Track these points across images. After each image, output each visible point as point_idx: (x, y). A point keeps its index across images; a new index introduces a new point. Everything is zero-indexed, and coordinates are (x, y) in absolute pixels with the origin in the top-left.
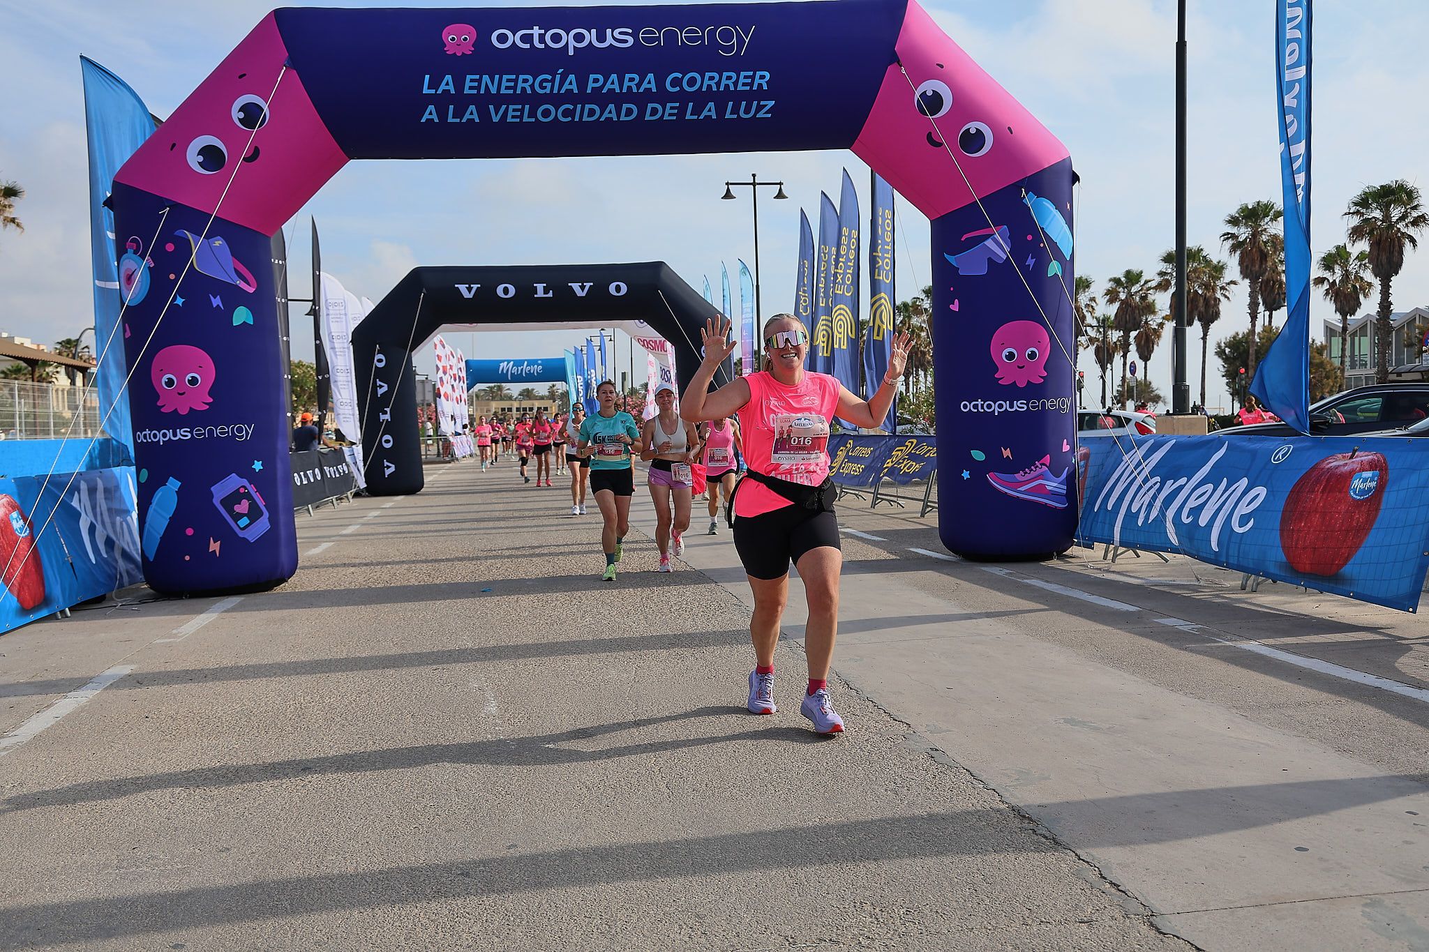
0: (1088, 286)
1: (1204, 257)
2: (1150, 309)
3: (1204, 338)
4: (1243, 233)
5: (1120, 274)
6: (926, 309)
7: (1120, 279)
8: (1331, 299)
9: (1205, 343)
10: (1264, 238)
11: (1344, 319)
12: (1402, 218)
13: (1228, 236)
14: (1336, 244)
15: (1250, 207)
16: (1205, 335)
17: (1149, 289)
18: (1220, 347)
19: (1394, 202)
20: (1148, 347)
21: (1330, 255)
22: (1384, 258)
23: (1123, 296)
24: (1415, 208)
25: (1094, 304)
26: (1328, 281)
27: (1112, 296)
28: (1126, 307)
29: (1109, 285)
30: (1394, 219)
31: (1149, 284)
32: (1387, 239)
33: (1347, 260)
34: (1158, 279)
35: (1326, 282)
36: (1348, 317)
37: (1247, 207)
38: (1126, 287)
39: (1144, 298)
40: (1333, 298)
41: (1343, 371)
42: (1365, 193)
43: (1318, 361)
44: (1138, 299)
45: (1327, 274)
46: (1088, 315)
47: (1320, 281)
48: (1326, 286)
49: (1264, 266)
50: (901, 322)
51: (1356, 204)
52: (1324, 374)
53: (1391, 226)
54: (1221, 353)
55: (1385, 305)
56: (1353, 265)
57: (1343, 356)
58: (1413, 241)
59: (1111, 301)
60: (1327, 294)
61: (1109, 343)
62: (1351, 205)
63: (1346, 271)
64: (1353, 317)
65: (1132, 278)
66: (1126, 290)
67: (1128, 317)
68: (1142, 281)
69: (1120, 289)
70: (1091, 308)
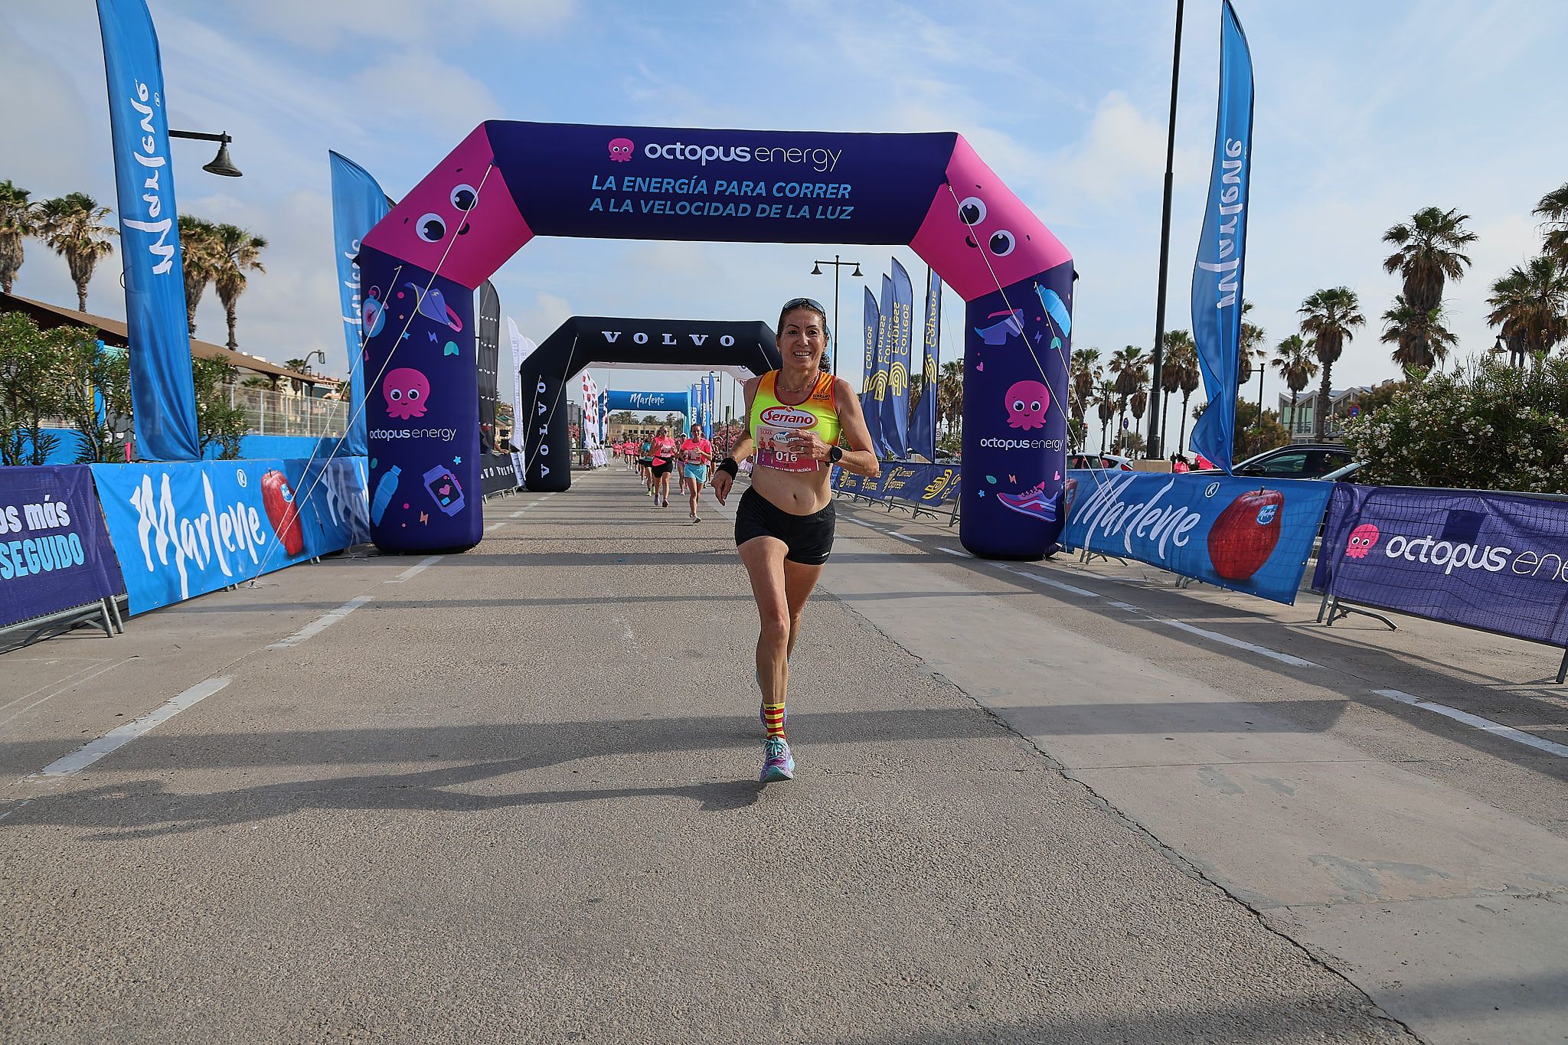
0: (1097, 357)
1: (1188, 339)
2: (1145, 378)
3: (1185, 403)
5: (1123, 349)
7: (1122, 353)
9: (1185, 407)
11: (1294, 394)
12: (1343, 317)
14: (1291, 335)
16: (1186, 400)
17: (1144, 362)
18: (1196, 410)
19: (1338, 303)
20: (1141, 408)
21: (1286, 342)
22: (1327, 349)
23: (1123, 366)
24: (1354, 308)
25: (1101, 372)
26: (1284, 361)
27: (1115, 366)
28: (1125, 374)
29: (1114, 357)
30: (1337, 317)
31: (1145, 359)
32: (1330, 332)
33: (1299, 347)
34: (1151, 354)
35: (1282, 362)
36: (1298, 392)
38: (1127, 360)
39: (1140, 369)
40: (1286, 376)
41: (1291, 434)
43: (1272, 425)
44: (1135, 369)
45: (1283, 357)
46: (1095, 380)
47: (1277, 362)
48: (1282, 367)
50: (947, 378)
51: (1308, 303)
52: (1276, 434)
53: (1334, 322)
54: (1197, 415)
55: (1326, 385)
56: (1304, 351)
57: (1291, 422)
58: (1351, 337)
59: (1114, 370)
60: (1283, 373)
61: (1111, 402)
62: (1305, 304)
63: (1299, 355)
64: (1301, 392)
65: (1132, 352)
66: (1126, 362)
67: (1126, 383)
68: (1139, 356)
69: (1122, 361)
70: (1098, 375)
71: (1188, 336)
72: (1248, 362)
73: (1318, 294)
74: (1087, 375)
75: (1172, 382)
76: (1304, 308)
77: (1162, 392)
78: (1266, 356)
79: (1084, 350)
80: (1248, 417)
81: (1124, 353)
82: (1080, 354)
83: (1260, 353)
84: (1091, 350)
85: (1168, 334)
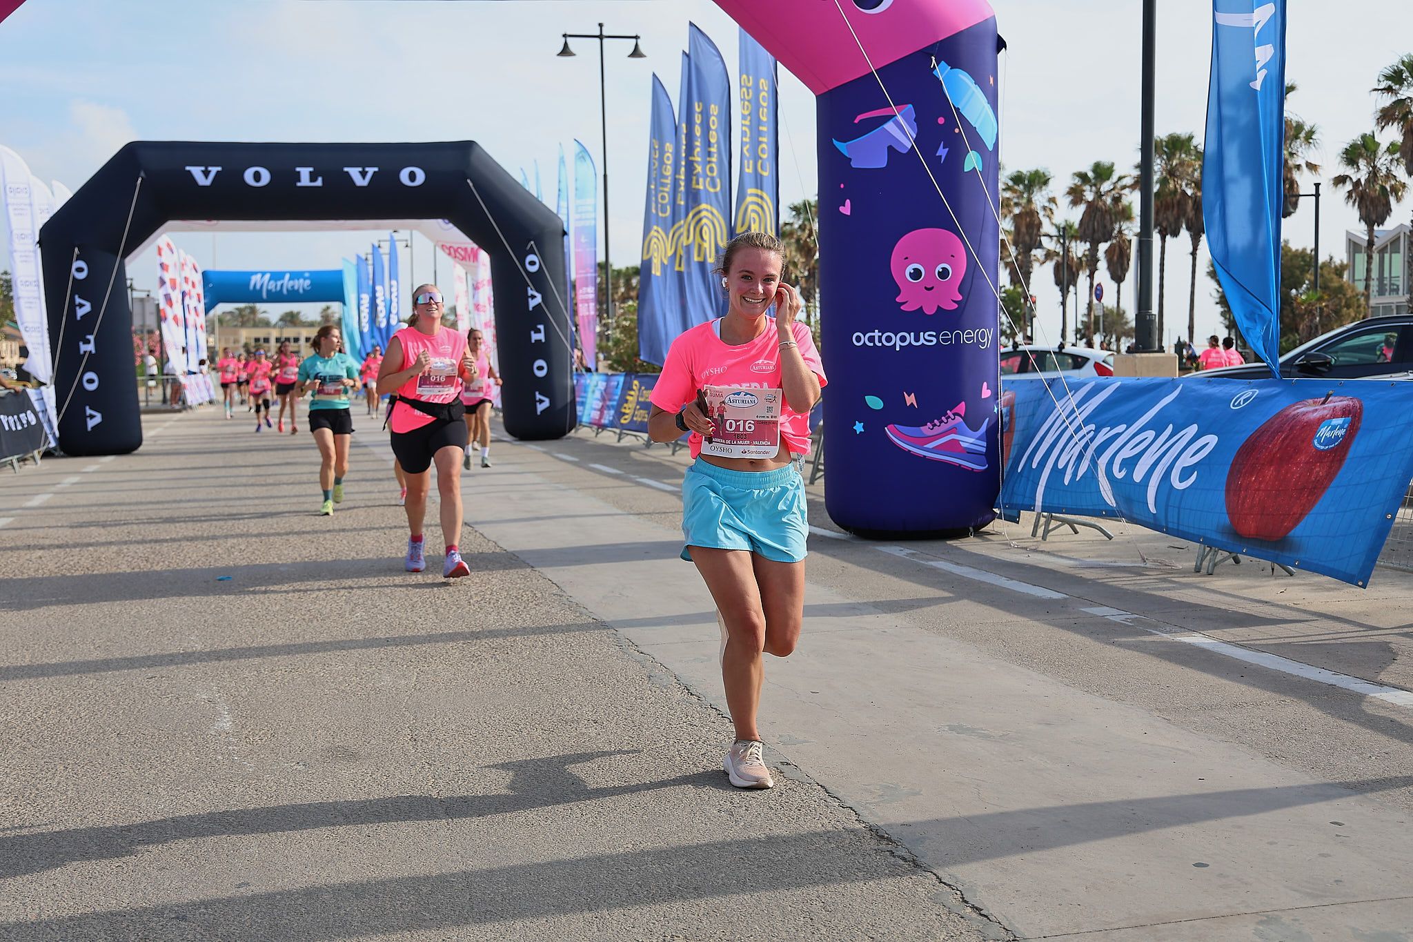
0: (1046, 182)
1: (1196, 147)
2: (1126, 215)
3: (1194, 254)
5: (1087, 169)
7: (1086, 174)
8: (1354, 203)
9: (1194, 259)
11: (1371, 231)
14: (1361, 133)
16: (1195, 249)
17: (1124, 187)
20: (1122, 265)
21: (1354, 147)
23: (1089, 197)
25: (1052, 206)
26: (1351, 179)
27: (1076, 195)
28: (1093, 210)
29: (1073, 182)
31: (1125, 183)
33: (1375, 153)
35: (1348, 179)
36: (1376, 227)
38: (1095, 185)
39: (1117, 200)
40: (1357, 204)
41: (1367, 297)
43: (1335, 284)
44: (1109, 201)
45: (1349, 171)
46: (1045, 221)
47: (1341, 180)
48: (1349, 186)
50: (800, 227)
51: (1387, 78)
52: (1344, 301)
56: (1381, 161)
57: (1368, 279)
59: (1073, 203)
60: (1350, 197)
61: (1073, 258)
62: (1381, 79)
63: (1374, 167)
64: (1381, 228)
65: (1102, 172)
66: (1094, 188)
67: (1096, 224)
68: (1115, 178)
69: (1087, 188)
70: (1049, 212)
71: (1194, 142)
72: (1292, 183)
73: (1403, 62)
74: (1032, 213)
75: (1171, 219)
76: (1382, 87)
77: (1156, 237)
78: (1320, 170)
79: (1024, 171)
80: (1298, 272)
81: (1091, 175)
82: (1018, 179)
83: (1312, 167)
84: (1037, 172)
85: (1161, 140)
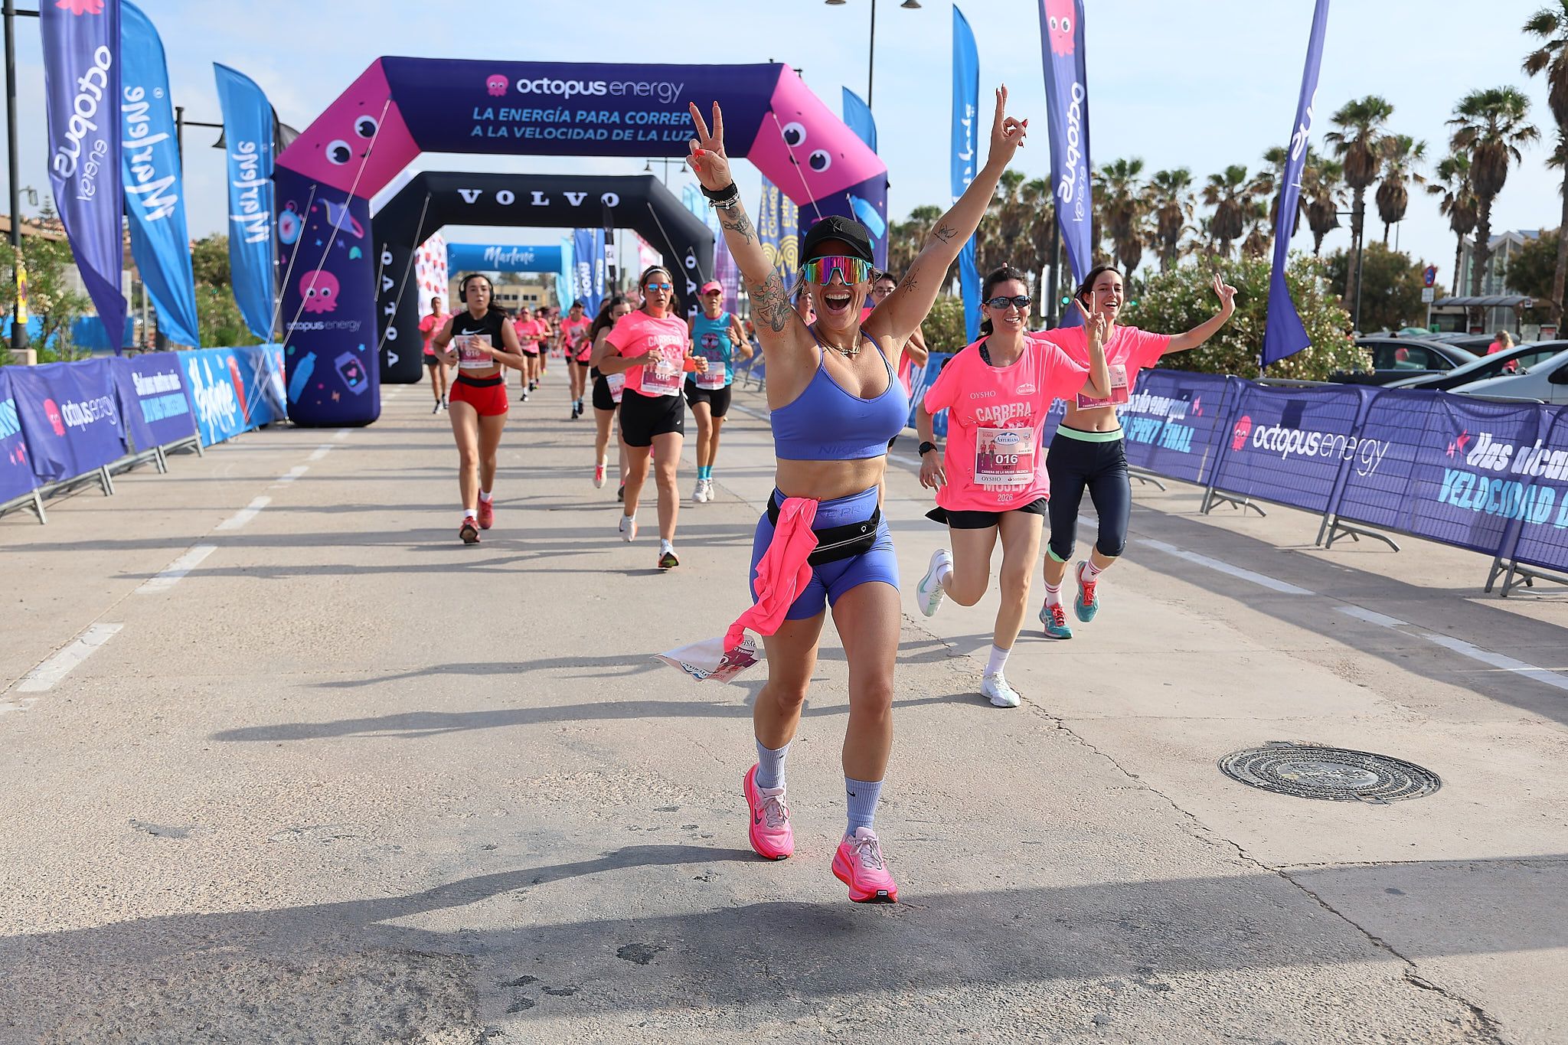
0: (1188, 182)
4: (1351, 133)
5: (1221, 170)
6: (1000, 199)
7: (1220, 177)
8: (1448, 214)
10: (1373, 139)
11: (1460, 239)
12: (1506, 129)
13: (1333, 136)
14: (1446, 153)
15: (1359, 103)
17: (1253, 190)
19: (1500, 109)
21: (1447, 162)
22: (1485, 173)
23: (1222, 197)
24: (1519, 118)
25: (1191, 203)
26: (1445, 191)
27: (1211, 195)
28: (1225, 209)
29: (1209, 183)
30: (1499, 130)
32: (1490, 152)
35: (1442, 192)
36: (1464, 236)
37: (1356, 104)
38: (1227, 186)
39: (1246, 200)
40: (1449, 212)
42: (1470, 99)
44: (1239, 200)
45: (1444, 183)
46: (1185, 215)
47: (1436, 190)
48: (1443, 197)
49: (1370, 172)
51: (1460, 111)
53: (1496, 137)
55: (1485, 226)
58: (1518, 157)
59: (1208, 202)
60: (1444, 206)
62: (1456, 111)
63: (1464, 181)
65: (1235, 175)
66: (1227, 190)
67: (1227, 222)
68: (1246, 180)
69: (1220, 188)
70: (1190, 209)
73: (1472, 98)
74: (1175, 208)
78: (1423, 181)
79: (1169, 172)
80: (1393, 274)
81: (1224, 177)
82: (1163, 177)
83: (1417, 178)
84: (1179, 172)
85: (1283, 151)
